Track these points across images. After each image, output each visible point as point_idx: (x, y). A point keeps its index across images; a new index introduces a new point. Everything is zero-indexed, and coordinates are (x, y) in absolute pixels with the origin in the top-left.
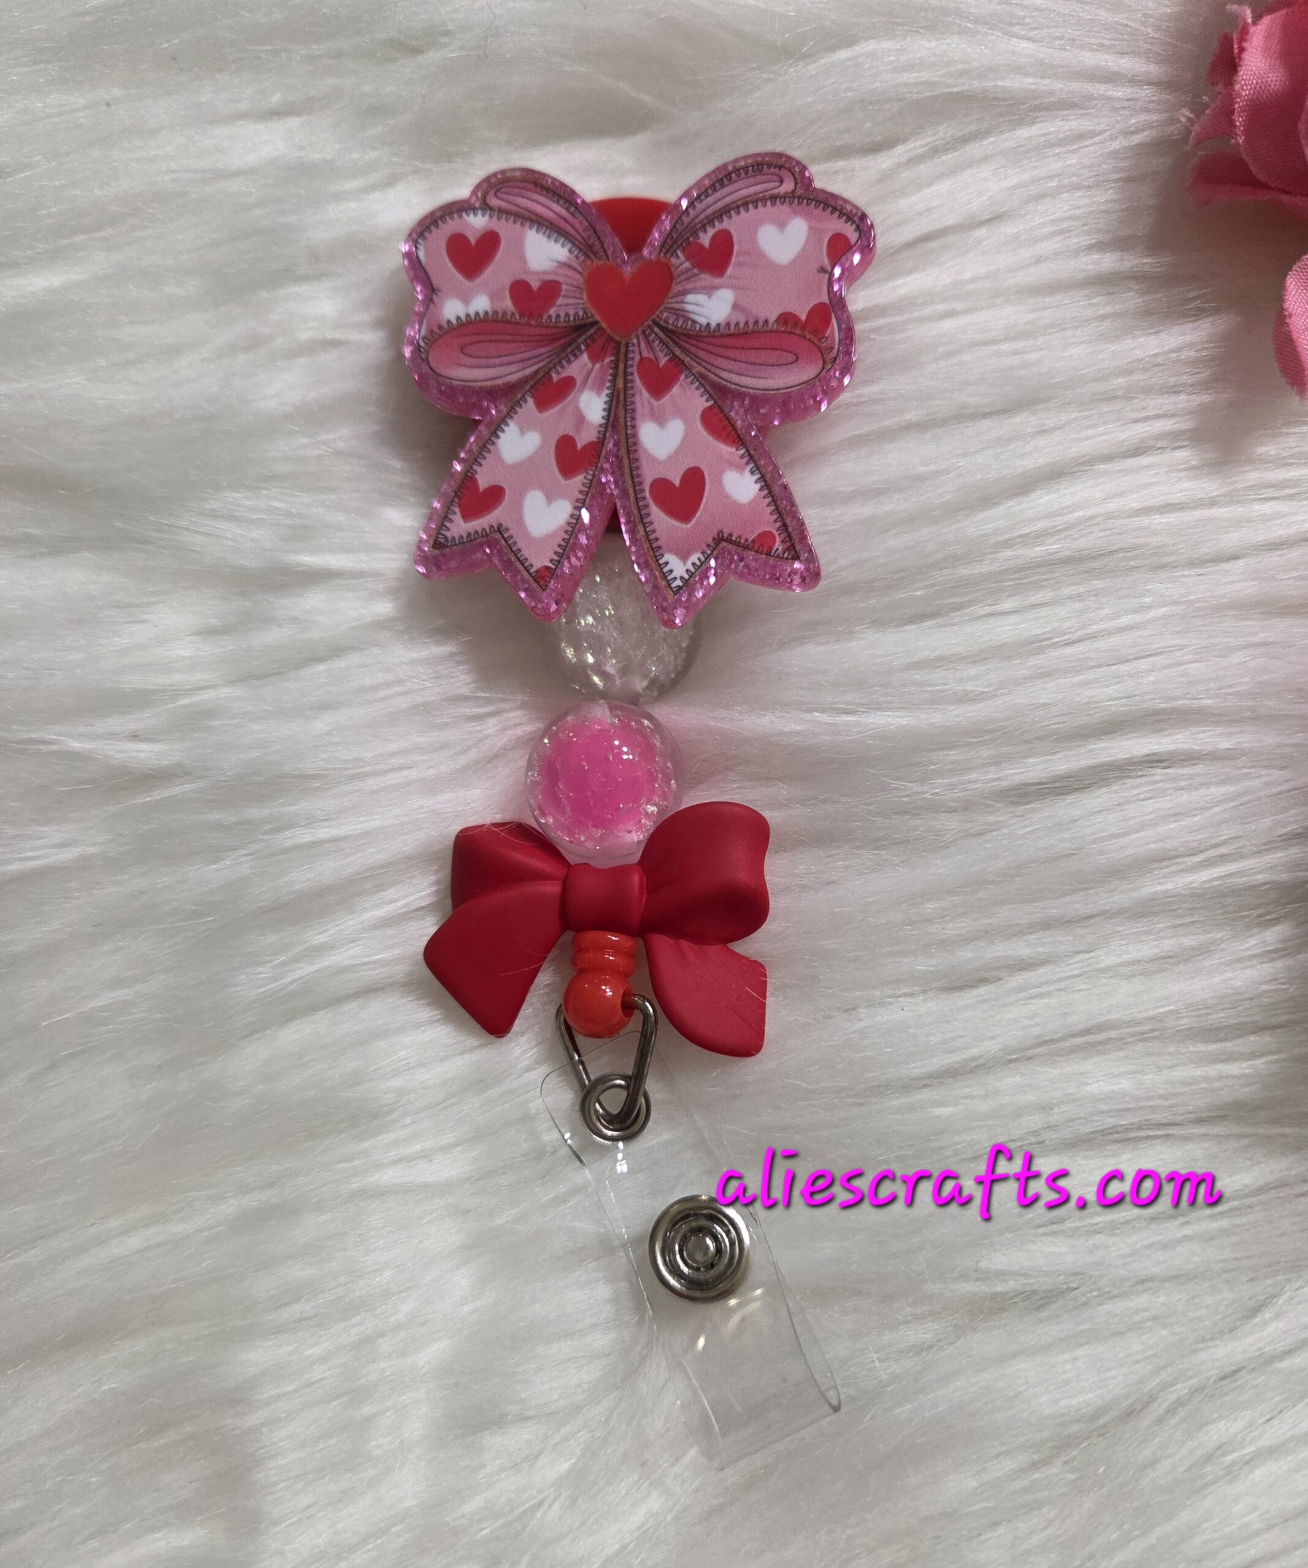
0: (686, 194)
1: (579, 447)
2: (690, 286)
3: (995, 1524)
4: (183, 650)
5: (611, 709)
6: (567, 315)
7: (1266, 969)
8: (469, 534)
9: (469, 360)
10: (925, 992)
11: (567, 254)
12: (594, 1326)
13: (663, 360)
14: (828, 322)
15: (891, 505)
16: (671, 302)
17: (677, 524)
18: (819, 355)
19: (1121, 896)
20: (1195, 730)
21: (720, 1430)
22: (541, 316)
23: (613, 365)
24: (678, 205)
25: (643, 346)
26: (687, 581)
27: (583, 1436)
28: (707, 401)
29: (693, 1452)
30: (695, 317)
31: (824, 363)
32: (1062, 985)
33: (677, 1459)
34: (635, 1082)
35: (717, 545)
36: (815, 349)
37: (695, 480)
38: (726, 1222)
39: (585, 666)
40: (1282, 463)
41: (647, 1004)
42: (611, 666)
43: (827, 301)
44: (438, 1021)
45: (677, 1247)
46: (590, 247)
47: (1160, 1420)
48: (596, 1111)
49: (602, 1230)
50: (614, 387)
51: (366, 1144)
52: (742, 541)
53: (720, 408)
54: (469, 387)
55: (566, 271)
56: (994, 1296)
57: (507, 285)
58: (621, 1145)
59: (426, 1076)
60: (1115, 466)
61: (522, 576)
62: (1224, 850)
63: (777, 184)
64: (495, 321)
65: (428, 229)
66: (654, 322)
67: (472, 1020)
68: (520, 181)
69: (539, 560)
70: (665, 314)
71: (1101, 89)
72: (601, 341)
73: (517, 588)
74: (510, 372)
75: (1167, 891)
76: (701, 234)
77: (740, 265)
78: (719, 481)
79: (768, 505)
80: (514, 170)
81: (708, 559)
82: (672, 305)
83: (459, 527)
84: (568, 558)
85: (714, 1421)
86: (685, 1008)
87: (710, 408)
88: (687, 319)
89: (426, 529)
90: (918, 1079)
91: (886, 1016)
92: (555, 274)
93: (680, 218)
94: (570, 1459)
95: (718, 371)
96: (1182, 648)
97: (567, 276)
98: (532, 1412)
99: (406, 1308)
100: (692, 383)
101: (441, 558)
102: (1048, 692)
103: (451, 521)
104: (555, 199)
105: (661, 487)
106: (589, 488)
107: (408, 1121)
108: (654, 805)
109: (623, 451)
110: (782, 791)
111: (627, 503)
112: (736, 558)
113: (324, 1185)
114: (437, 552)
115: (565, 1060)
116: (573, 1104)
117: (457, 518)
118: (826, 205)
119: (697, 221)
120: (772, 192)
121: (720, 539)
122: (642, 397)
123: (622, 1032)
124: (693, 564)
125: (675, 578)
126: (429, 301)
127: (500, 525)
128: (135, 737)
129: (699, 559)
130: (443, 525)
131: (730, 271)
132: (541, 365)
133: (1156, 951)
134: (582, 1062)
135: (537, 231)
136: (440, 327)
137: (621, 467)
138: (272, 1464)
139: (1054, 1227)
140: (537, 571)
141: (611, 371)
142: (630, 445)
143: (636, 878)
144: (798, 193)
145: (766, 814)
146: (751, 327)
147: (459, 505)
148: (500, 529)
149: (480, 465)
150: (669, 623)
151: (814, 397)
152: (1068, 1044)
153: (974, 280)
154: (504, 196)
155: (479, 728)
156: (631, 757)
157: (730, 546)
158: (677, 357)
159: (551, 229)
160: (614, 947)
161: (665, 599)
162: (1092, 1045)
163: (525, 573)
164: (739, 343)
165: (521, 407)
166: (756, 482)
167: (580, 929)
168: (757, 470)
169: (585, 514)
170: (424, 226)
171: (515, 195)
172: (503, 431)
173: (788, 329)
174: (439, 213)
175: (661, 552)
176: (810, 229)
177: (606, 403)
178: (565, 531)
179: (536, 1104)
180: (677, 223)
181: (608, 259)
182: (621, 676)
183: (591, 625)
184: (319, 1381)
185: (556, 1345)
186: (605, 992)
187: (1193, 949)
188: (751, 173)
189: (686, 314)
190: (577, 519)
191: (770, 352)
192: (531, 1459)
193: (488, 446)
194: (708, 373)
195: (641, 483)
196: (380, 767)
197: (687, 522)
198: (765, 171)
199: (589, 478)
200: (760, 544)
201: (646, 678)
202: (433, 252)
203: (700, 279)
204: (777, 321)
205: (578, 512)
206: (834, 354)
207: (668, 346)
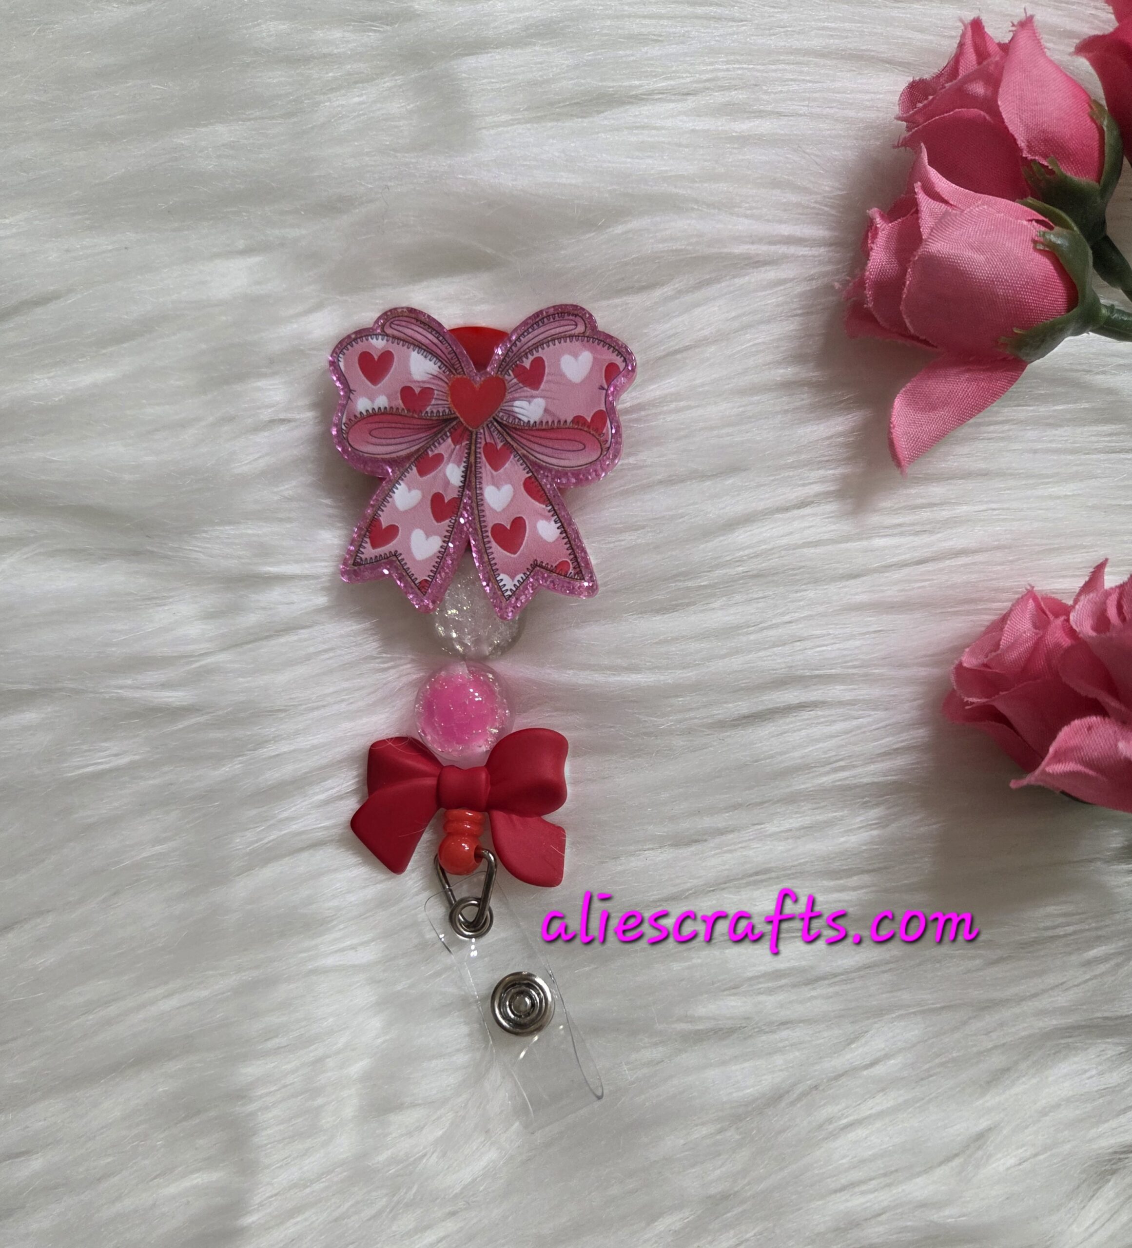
0: (516, 329)
1: (446, 501)
2: (517, 395)
3: (693, 1166)
4: (195, 630)
5: (468, 667)
6: (438, 411)
7: (865, 836)
8: (376, 557)
9: (374, 440)
10: (660, 847)
11: (438, 369)
12: (458, 1050)
13: (500, 445)
14: (605, 424)
15: (645, 538)
16: (504, 406)
17: (508, 554)
18: (599, 445)
19: (780, 790)
21: (534, 1111)
22: (421, 412)
23: (468, 447)
24: (510, 337)
25: (486, 433)
26: (515, 591)
27: (451, 1115)
28: (528, 473)
29: (517, 1124)
30: (520, 416)
31: (603, 450)
32: (744, 845)
33: (507, 1130)
34: (483, 902)
35: (534, 569)
36: (597, 441)
37: (518, 524)
38: (538, 988)
39: (452, 639)
40: (895, 511)
41: (491, 855)
42: (468, 641)
43: (604, 409)
44: (360, 863)
45: (507, 1003)
46: (453, 365)
47: (793, 1103)
48: (459, 920)
49: (463, 993)
50: (468, 462)
51: (318, 941)
52: (549, 567)
53: (536, 478)
54: (375, 458)
55: (436, 382)
56: (697, 1032)
57: (399, 390)
58: (473, 940)
59: (354, 899)
60: (786, 516)
61: (410, 584)
62: (842, 763)
63: (574, 327)
64: (392, 414)
65: (346, 347)
66: (494, 418)
67: (381, 863)
68: (406, 316)
69: (421, 575)
70: (501, 414)
71: (792, 250)
72: (460, 430)
73: (406, 593)
74: (401, 450)
76: (524, 359)
77: (548, 382)
78: (535, 527)
79: (566, 544)
80: (403, 308)
81: (528, 577)
82: (506, 408)
83: (369, 552)
84: (440, 573)
85: (530, 1105)
86: (513, 857)
87: (530, 477)
88: (515, 418)
89: (349, 552)
90: (654, 901)
91: (635, 863)
92: (429, 383)
93: (511, 348)
94: (443, 1128)
95: (534, 453)
96: (822, 636)
97: (438, 385)
98: (420, 1102)
99: (342, 1040)
100: (518, 461)
101: (358, 570)
102: (736, 662)
103: (364, 548)
104: (430, 330)
105: (498, 530)
106: (453, 528)
107: (341, 926)
108: (495, 728)
109: (474, 505)
110: (576, 719)
111: (477, 539)
112: (545, 576)
113: (292, 967)
114: (356, 568)
115: (441, 890)
116: (445, 915)
117: (368, 545)
118: (605, 343)
119: (522, 350)
120: (570, 332)
121: (535, 565)
122: (486, 469)
123: (475, 872)
124: (519, 581)
125: (507, 590)
126: (348, 397)
127: (396, 551)
128: (164, 686)
129: (522, 578)
130: (359, 550)
131: (542, 386)
132: (421, 445)
133: (801, 824)
134: (451, 890)
135: (418, 353)
136: (355, 416)
137: (472, 514)
138: (264, 1133)
139: (734, 991)
140: (420, 583)
141: (466, 451)
142: (478, 502)
143: (483, 776)
144: (587, 334)
145: (566, 735)
146: (556, 424)
147: (369, 538)
148: (396, 554)
149: (383, 511)
150: (504, 618)
151: (596, 471)
152: (745, 881)
154: (396, 327)
155: (384, 676)
156: (480, 699)
157: (542, 570)
158: (509, 443)
159: (427, 351)
160: (471, 821)
161: (501, 602)
162: (762, 881)
163: (412, 583)
164: (548, 435)
165: (408, 473)
166: (558, 528)
167: (449, 807)
168: (559, 520)
169: (451, 545)
170: (343, 345)
171: (403, 326)
172: (397, 489)
173: (580, 427)
174: (353, 336)
175: (498, 572)
176: (595, 358)
177: (463, 472)
178: (438, 557)
179: (422, 916)
180: (509, 351)
181: (464, 374)
182: (475, 647)
183: (455, 615)
184: (291, 1084)
185: (434, 1062)
186: (464, 847)
187: (825, 822)
188: (557, 318)
189: (514, 414)
190: (445, 549)
191: (567, 442)
192: (420, 1129)
193: (388, 498)
194: (529, 455)
195: (486, 526)
196: (321, 703)
197: (515, 553)
198: (566, 317)
199: (453, 521)
200: (560, 569)
201: (490, 646)
202: (349, 364)
203: (524, 391)
204: (573, 421)
205: (445, 545)
206: (608, 445)
207: (503, 435)
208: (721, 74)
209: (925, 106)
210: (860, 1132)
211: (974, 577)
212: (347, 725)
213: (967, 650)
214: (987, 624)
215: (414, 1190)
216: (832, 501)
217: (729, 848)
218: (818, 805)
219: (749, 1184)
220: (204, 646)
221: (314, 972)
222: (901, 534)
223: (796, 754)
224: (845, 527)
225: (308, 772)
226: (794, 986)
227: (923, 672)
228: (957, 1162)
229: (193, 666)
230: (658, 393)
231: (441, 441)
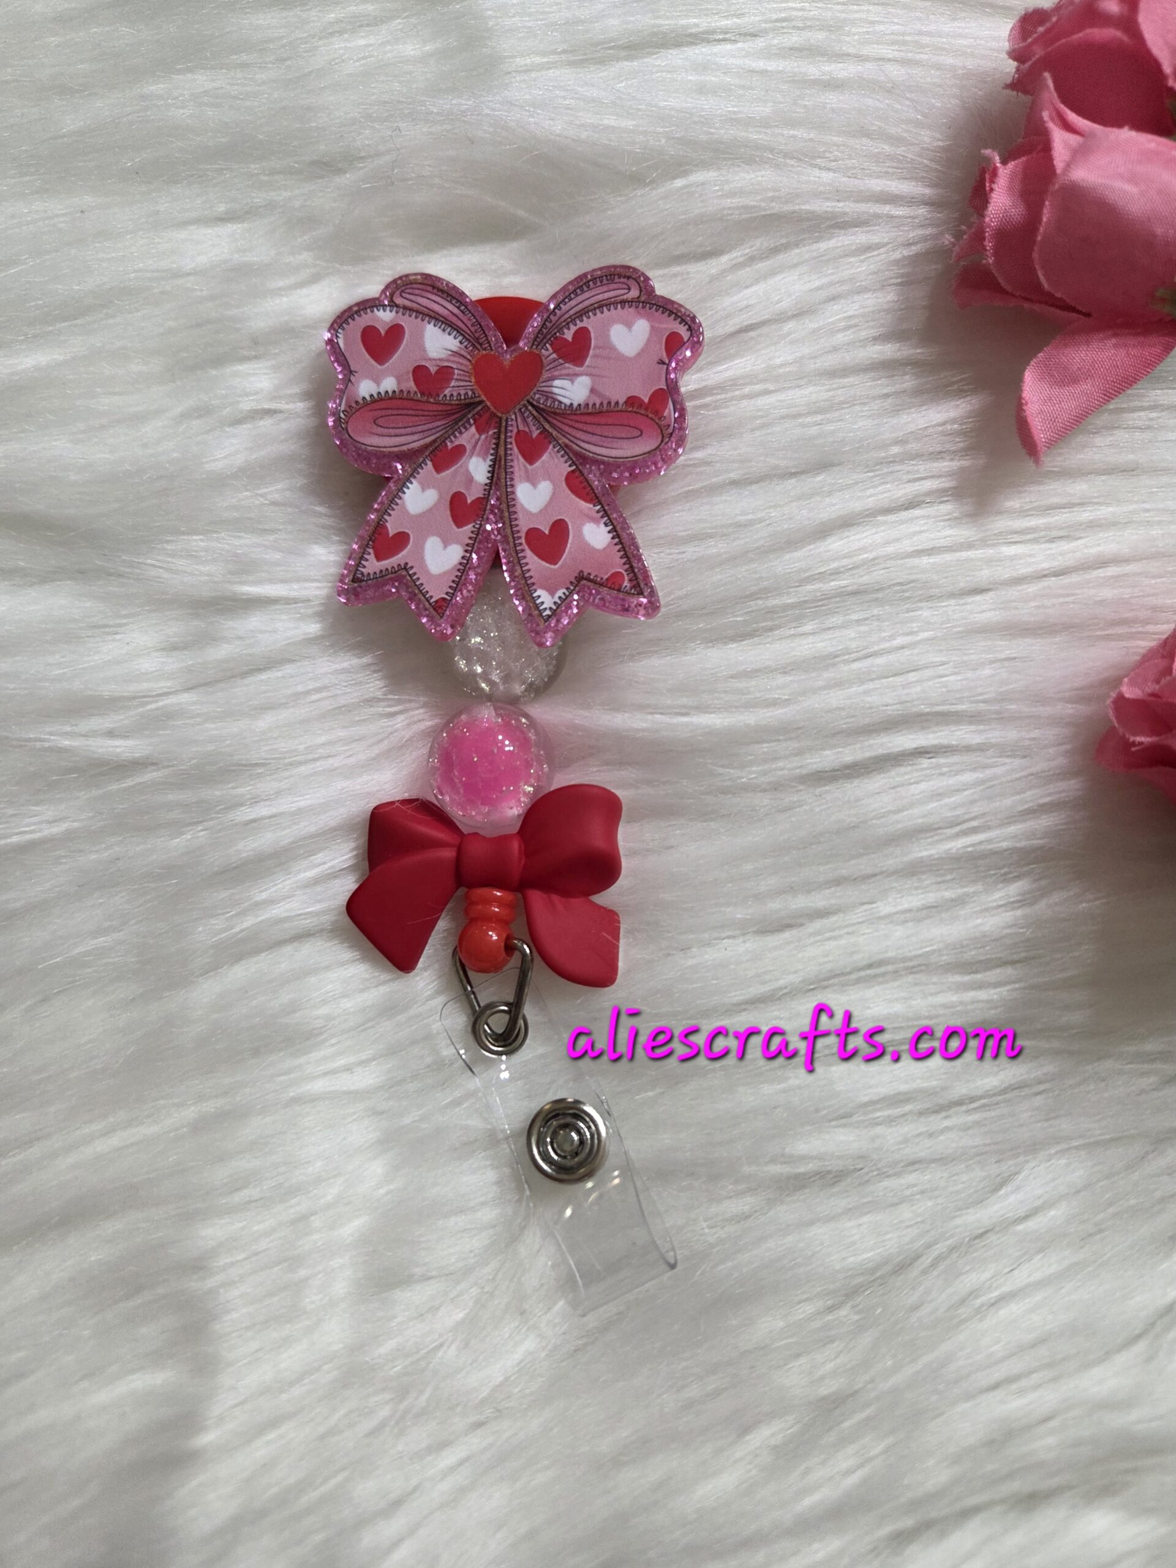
0: (554, 297)
1: (469, 501)
2: (556, 373)
3: (798, 1356)
4: (149, 664)
5: (495, 709)
6: (459, 394)
7: (1007, 917)
8: (381, 571)
9: (380, 430)
10: (744, 934)
11: (458, 344)
12: (483, 1203)
13: (535, 433)
14: (665, 406)
15: (716, 548)
16: (541, 386)
17: (547, 565)
18: (659, 431)
19: (894, 859)
20: (953, 728)
21: (584, 1285)
22: (438, 395)
23: (495, 436)
24: (547, 306)
25: (519, 420)
26: (555, 611)
27: (475, 1291)
28: (570, 466)
29: (561, 1303)
30: (560, 398)
31: (663, 437)
32: (850, 930)
33: (549, 1309)
34: (515, 1008)
35: (579, 582)
36: (655, 427)
37: (560, 529)
38: (588, 1119)
39: (475, 675)
41: (525, 947)
42: (495, 677)
43: (665, 388)
44: (358, 960)
45: (548, 1140)
46: (477, 339)
47: (925, 1272)
48: (485, 1031)
49: (489, 1127)
50: (496, 454)
51: (302, 1060)
52: (599, 579)
53: (580, 472)
54: (381, 452)
55: (457, 359)
56: (797, 1176)
57: (411, 369)
58: (504, 1057)
59: (348, 1005)
60: (891, 518)
61: (424, 605)
62: (974, 823)
63: (626, 291)
64: (401, 398)
65: (346, 321)
66: (528, 401)
67: (385, 959)
68: (420, 284)
69: (437, 593)
70: (537, 396)
72: (486, 416)
73: (420, 615)
74: (413, 441)
75: (931, 855)
76: (566, 331)
77: (596, 356)
78: (580, 531)
79: (619, 551)
80: (416, 274)
81: (571, 593)
82: (543, 389)
83: (372, 565)
84: (461, 590)
85: (578, 1278)
86: (554, 949)
87: (573, 471)
88: (555, 400)
89: (347, 566)
90: (741, 1006)
91: (711, 955)
92: (448, 361)
93: (548, 317)
94: (464, 1310)
95: (579, 442)
96: (943, 664)
97: (459, 363)
98: (434, 1273)
99: (333, 1191)
100: (558, 452)
101: (359, 589)
102: (836, 698)
103: (367, 560)
104: (449, 300)
105: (533, 535)
106: (477, 535)
107: (333, 1041)
108: (530, 786)
109: (504, 506)
110: (629, 774)
111: (507, 547)
112: (594, 591)
113: (267, 1094)
114: (356, 585)
115: (461, 991)
116: (466, 1026)
117: (371, 557)
118: (665, 309)
119: (563, 319)
120: (622, 297)
121: (581, 578)
122: (518, 462)
123: (505, 968)
124: (560, 598)
125: (545, 609)
126: (347, 381)
127: (406, 564)
128: (111, 734)
129: (564, 593)
130: (360, 563)
131: (588, 362)
132: (438, 435)
133: (924, 902)
134: (474, 993)
135: (435, 326)
136: (357, 402)
137: (502, 518)
138: (227, 1318)
139: (844, 1121)
140: (436, 602)
141: (494, 441)
142: (508, 501)
143: (515, 845)
144: (643, 299)
145: (619, 793)
146: (605, 406)
147: (373, 548)
148: (406, 568)
149: (390, 515)
150: (541, 645)
151: (655, 464)
152: (854, 976)
153: (781, 366)
154: (407, 296)
155: (390, 723)
156: (512, 748)
157: (589, 584)
158: (547, 430)
159: (446, 324)
160: (499, 902)
161: (538, 625)
162: (876, 976)
163: (426, 603)
164: (596, 420)
165: (422, 468)
166: (609, 532)
167: (471, 886)
168: (610, 522)
169: (474, 556)
170: (342, 320)
171: (417, 295)
172: (408, 488)
173: (635, 410)
174: (355, 309)
175: (534, 587)
176: (652, 328)
177: (490, 466)
178: (459, 570)
179: (436, 1027)
180: (546, 320)
181: (492, 349)
182: (504, 684)
183: (480, 643)
184: (264, 1251)
185: (453, 1219)
186: (492, 936)
187: (952, 900)
188: (605, 282)
189: (555, 396)
190: (468, 560)
191: (620, 427)
192: (434, 1310)
193: (396, 500)
194: (571, 444)
195: (518, 532)
196: (310, 757)
197: (555, 564)
198: (617, 280)
199: (477, 526)
200: (612, 582)
201: (524, 683)
202: (350, 341)
203: (565, 368)
204: (626, 402)
205: (468, 555)
206: (670, 430)
207: (539, 422)
208: (795, 13)
209: (1048, 31)
210: (1014, 1309)
211: (1126, 593)
212: (340, 784)
213: (1126, 680)
214: (1142, 651)
215: (427, 1395)
216: (947, 501)
217: (832, 934)
218: (942, 879)
219: (872, 1381)
220: (164, 685)
221: (297, 1100)
222: (1035, 541)
223: (916, 811)
224: (963, 533)
225: (293, 843)
226: (921, 1114)
227: (1069, 710)
228: (1140, 1347)
229: (149, 707)
230: (728, 374)
231: (463, 430)
